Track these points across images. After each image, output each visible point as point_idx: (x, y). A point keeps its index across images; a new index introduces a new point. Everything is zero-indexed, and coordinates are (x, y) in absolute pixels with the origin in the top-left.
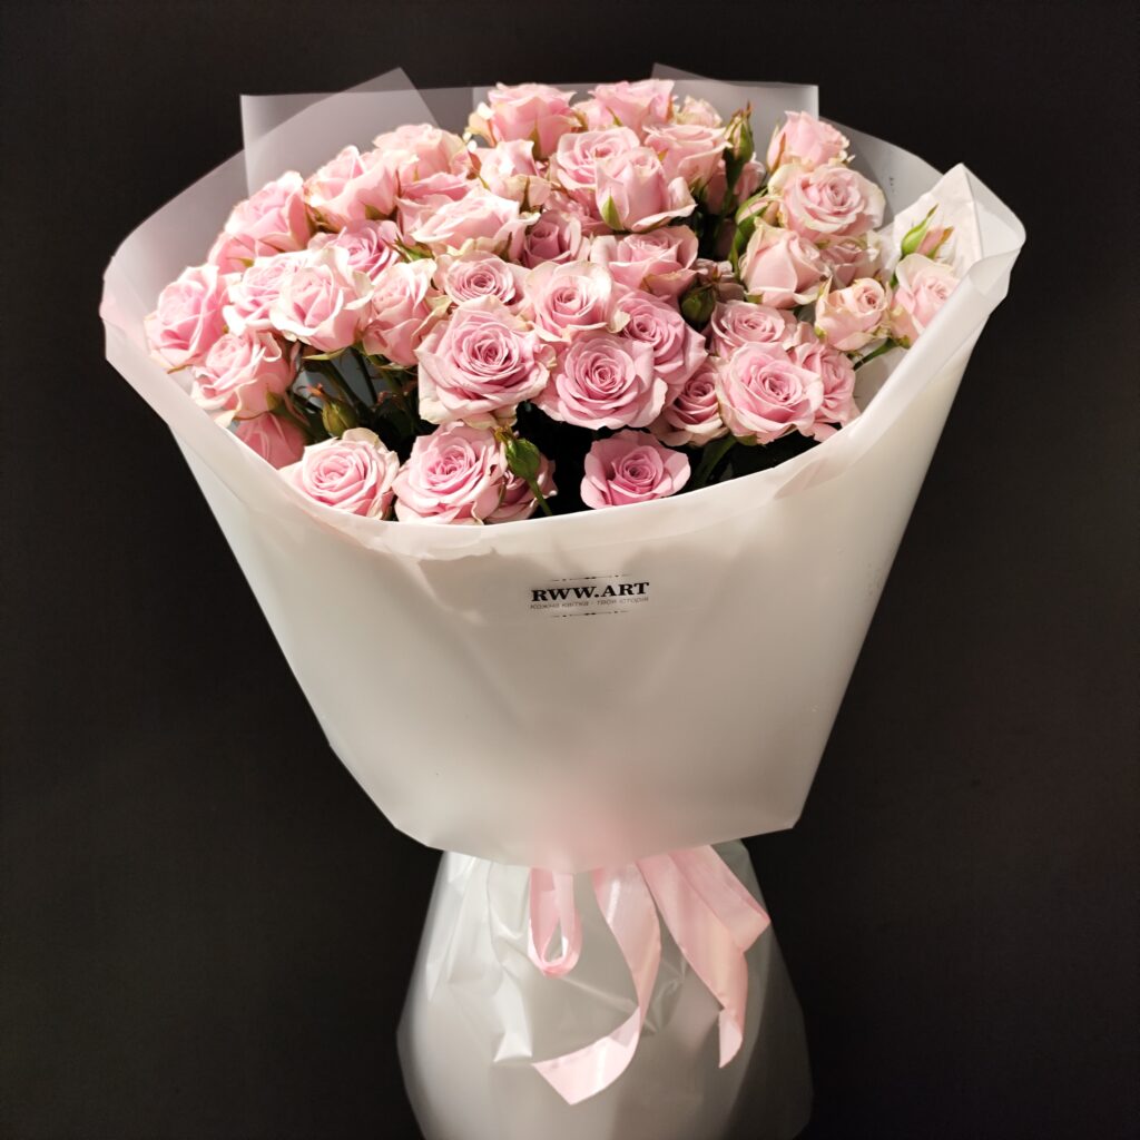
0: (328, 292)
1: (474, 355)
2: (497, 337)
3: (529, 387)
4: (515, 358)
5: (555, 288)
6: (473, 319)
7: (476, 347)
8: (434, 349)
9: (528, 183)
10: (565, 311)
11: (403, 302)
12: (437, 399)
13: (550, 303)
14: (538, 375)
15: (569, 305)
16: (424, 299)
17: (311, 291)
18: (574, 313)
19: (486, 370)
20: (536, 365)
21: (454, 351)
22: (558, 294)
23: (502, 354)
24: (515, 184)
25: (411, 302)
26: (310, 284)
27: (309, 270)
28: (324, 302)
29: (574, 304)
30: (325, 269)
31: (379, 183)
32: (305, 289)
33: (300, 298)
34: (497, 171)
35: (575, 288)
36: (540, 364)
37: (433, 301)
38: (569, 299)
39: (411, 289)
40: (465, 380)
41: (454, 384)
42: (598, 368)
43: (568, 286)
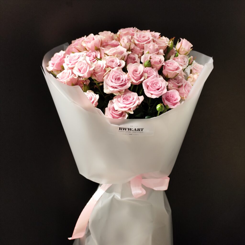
0: (86, 66)
3: (127, 86)
4: (124, 80)
6: (115, 72)
7: (116, 78)
8: (107, 78)
10: (136, 74)
11: (100, 69)
12: (108, 88)
16: (105, 69)
17: (82, 66)
19: (118, 82)
21: (111, 78)
22: (134, 70)
23: (121, 79)
24: (128, 45)
25: (102, 68)
26: (81, 64)
28: (85, 69)
29: (138, 73)
30: (84, 61)
33: (80, 67)
34: (124, 42)
35: (138, 69)
36: (129, 81)
37: (107, 69)
38: (137, 71)
39: (102, 66)
40: (114, 85)
43: (136, 69)
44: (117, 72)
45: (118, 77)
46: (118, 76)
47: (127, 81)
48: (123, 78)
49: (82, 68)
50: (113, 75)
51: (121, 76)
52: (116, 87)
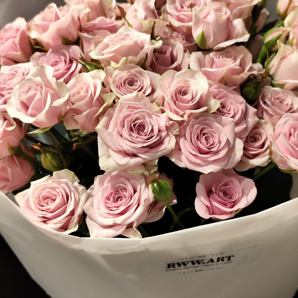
0: (41, 94)
1: (131, 130)
2: (144, 118)
3: (165, 149)
4: (156, 132)
5: (176, 87)
6: (129, 107)
7: (132, 125)
8: (107, 127)
9: (154, 23)
10: (182, 101)
11: (87, 98)
12: (109, 156)
13: (174, 96)
14: (169, 141)
15: (185, 97)
16: (100, 95)
17: (31, 93)
18: (189, 102)
19: (139, 140)
20: (168, 134)
21: (119, 127)
22: (179, 90)
23: (148, 129)
24: (147, 24)
25: (92, 97)
26: (30, 89)
27: (29, 80)
28: (40, 100)
29: (188, 97)
30: (38, 79)
31: (69, 24)
32: (27, 92)
33: (24, 97)
34: (136, 16)
35: (189, 87)
36: (170, 133)
37: (105, 96)
38: (185, 93)
39: (91, 90)
40: (127, 146)
41: (121, 148)
42: (204, 135)
43: (184, 85)
44: (137, 108)
45: (139, 122)
46: (137, 119)
47: (164, 134)
48: (153, 123)
49: (31, 99)
50: (122, 115)
51: (147, 119)
52: (134, 151)
